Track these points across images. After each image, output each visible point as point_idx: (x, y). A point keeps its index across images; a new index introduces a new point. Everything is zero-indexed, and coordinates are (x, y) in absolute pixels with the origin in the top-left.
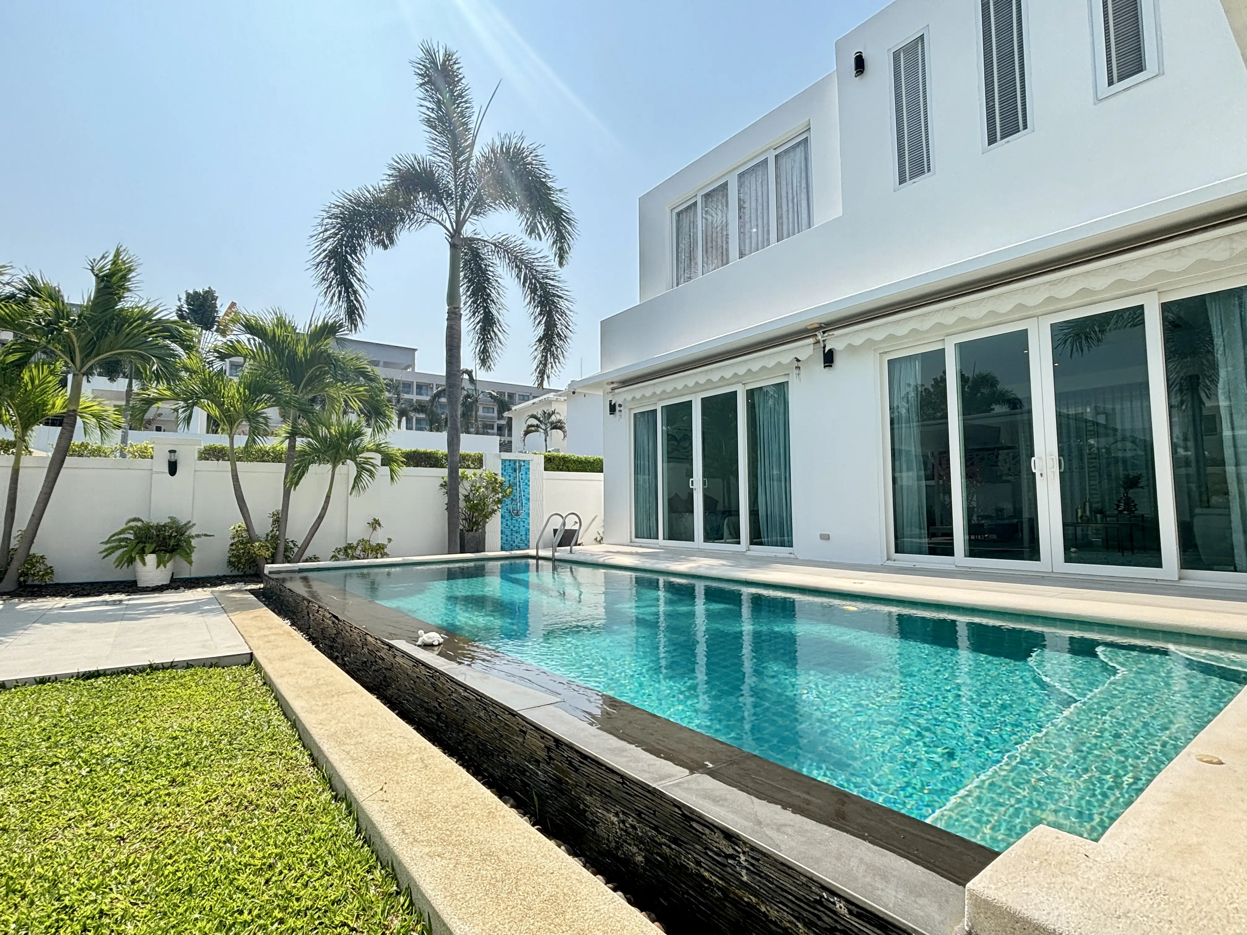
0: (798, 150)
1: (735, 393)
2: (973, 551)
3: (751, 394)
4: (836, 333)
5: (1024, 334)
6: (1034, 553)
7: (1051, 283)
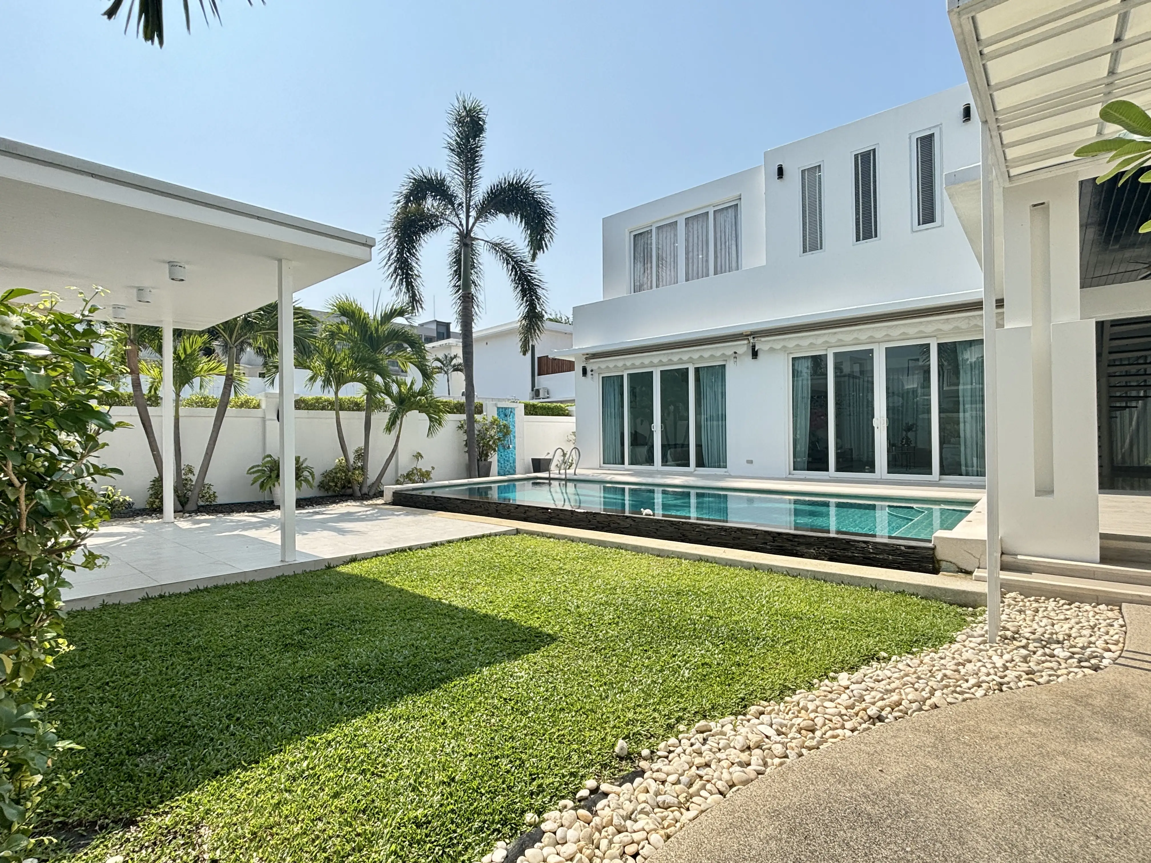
0: (730, 210)
1: (687, 369)
2: (838, 469)
3: (697, 370)
4: (763, 339)
5: (871, 351)
6: (872, 470)
7: (888, 327)
